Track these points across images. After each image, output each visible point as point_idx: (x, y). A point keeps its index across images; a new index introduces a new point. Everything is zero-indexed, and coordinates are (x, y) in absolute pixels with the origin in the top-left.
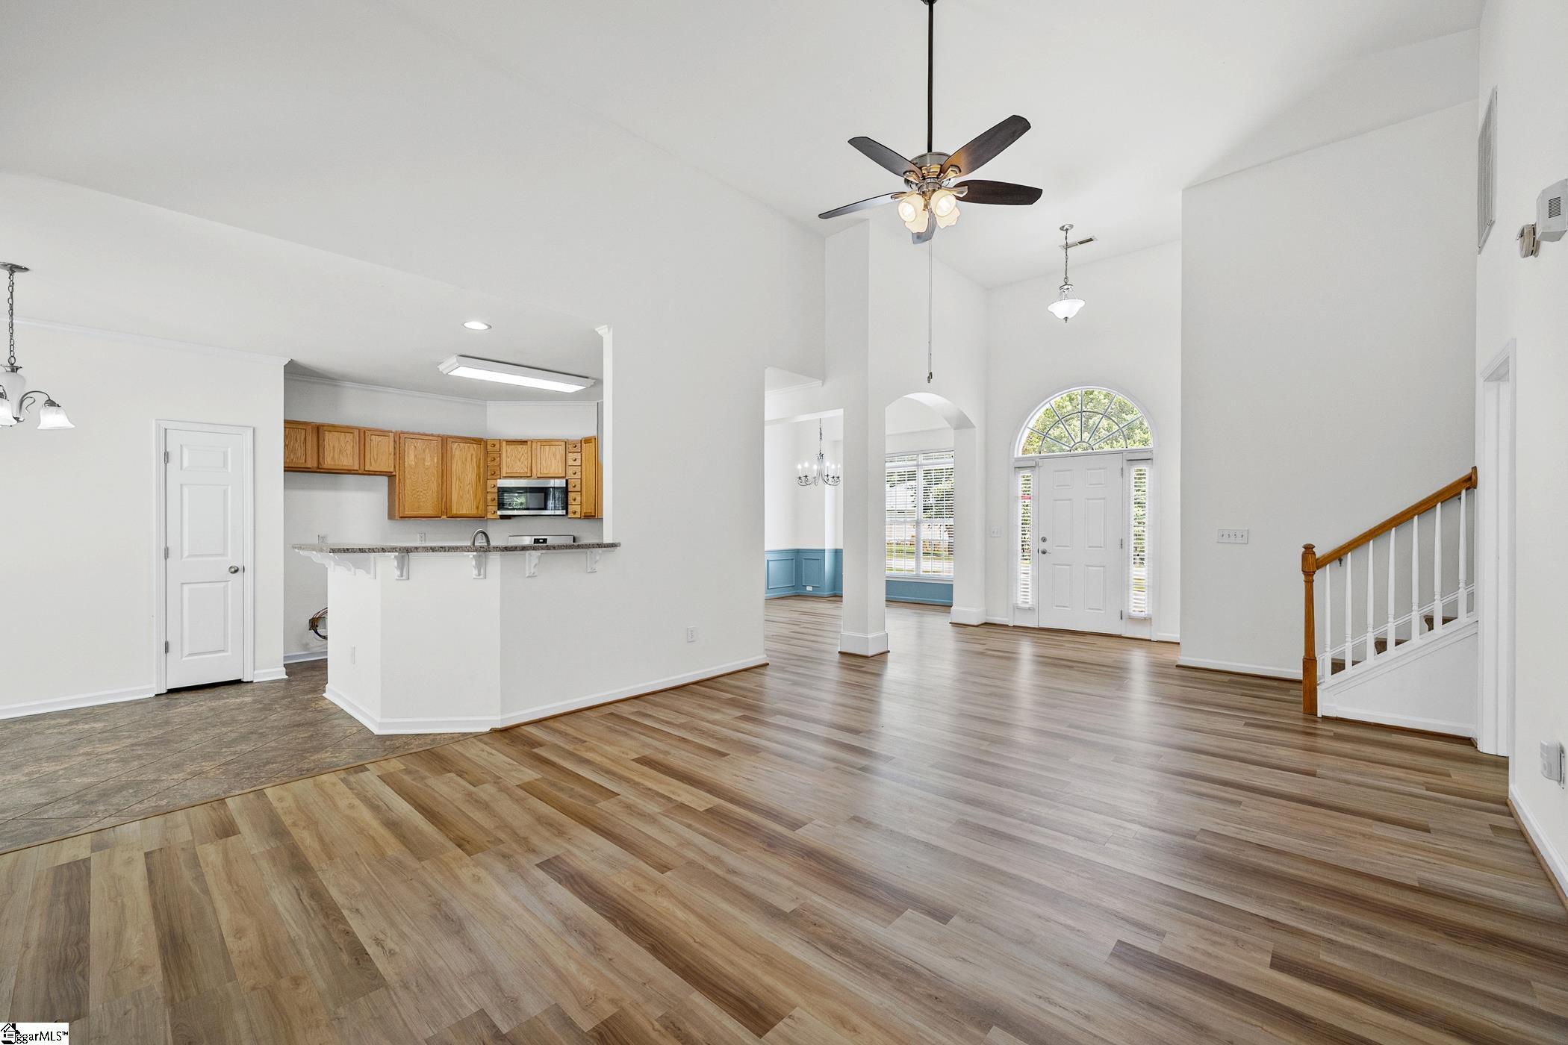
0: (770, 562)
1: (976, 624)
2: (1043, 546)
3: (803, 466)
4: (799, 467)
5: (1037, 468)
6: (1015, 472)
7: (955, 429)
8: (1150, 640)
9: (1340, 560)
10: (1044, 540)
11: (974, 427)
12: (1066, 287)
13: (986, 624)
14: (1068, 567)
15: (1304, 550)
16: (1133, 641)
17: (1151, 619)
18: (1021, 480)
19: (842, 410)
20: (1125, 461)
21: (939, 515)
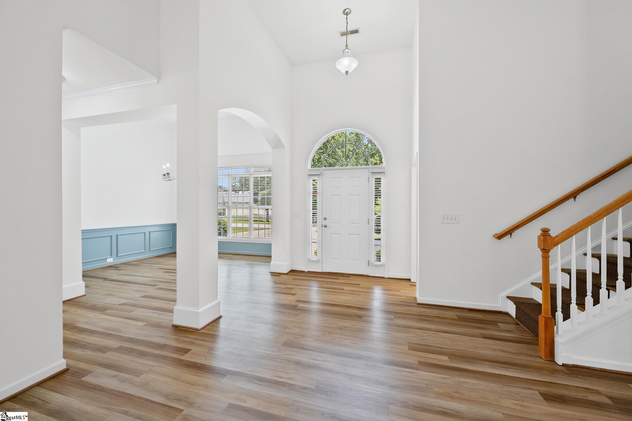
0: (151, 233)
1: (286, 272)
2: (325, 223)
3: (166, 166)
4: (164, 167)
5: (321, 176)
6: (308, 178)
7: (273, 148)
8: (384, 278)
9: (511, 234)
10: (325, 219)
11: (285, 148)
12: (347, 50)
13: (292, 271)
14: (339, 235)
15: (541, 232)
16: (376, 280)
17: (384, 265)
18: (311, 182)
19: (176, 105)
20: (370, 173)
21: (263, 204)
